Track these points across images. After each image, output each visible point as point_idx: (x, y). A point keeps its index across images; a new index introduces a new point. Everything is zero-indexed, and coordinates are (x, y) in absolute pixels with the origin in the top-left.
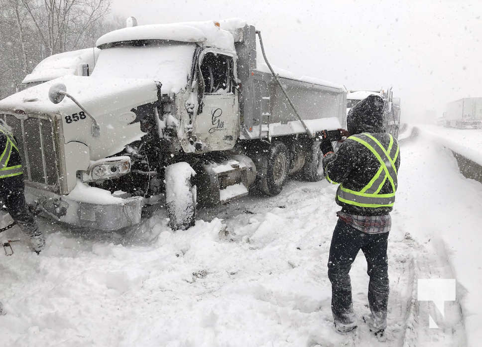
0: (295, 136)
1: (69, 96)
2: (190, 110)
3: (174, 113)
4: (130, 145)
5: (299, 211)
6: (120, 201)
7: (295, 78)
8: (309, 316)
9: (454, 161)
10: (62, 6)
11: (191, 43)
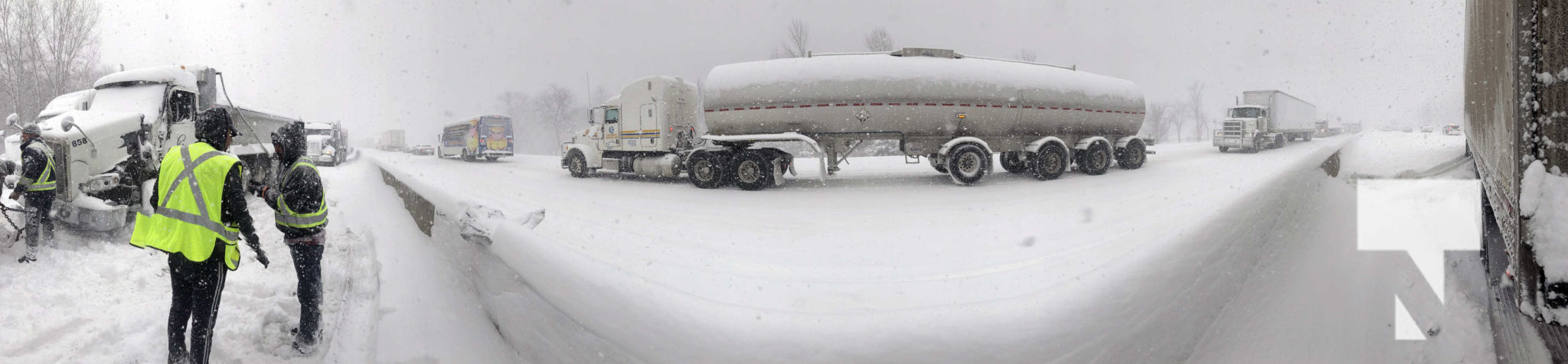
0: (256, 155)
1: (75, 126)
2: (161, 136)
3: (150, 140)
4: (118, 164)
5: (259, 215)
6: (110, 208)
7: (255, 110)
8: (263, 303)
9: (380, 174)
10: (66, 59)
11: (163, 83)
